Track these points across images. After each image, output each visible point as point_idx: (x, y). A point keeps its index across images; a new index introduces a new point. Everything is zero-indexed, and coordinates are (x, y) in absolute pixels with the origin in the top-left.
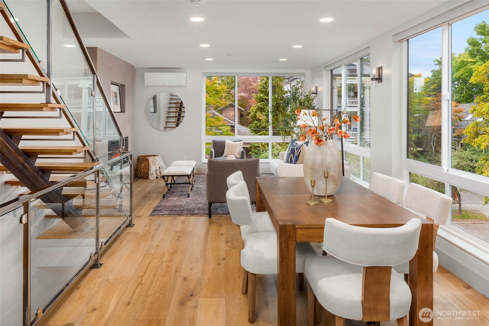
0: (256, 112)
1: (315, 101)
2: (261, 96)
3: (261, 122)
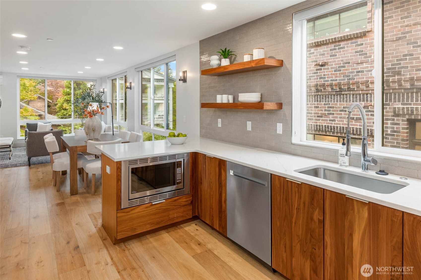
0: (63, 103)
1: (103, 97)
2: (68, 91)
3: (67, 111)
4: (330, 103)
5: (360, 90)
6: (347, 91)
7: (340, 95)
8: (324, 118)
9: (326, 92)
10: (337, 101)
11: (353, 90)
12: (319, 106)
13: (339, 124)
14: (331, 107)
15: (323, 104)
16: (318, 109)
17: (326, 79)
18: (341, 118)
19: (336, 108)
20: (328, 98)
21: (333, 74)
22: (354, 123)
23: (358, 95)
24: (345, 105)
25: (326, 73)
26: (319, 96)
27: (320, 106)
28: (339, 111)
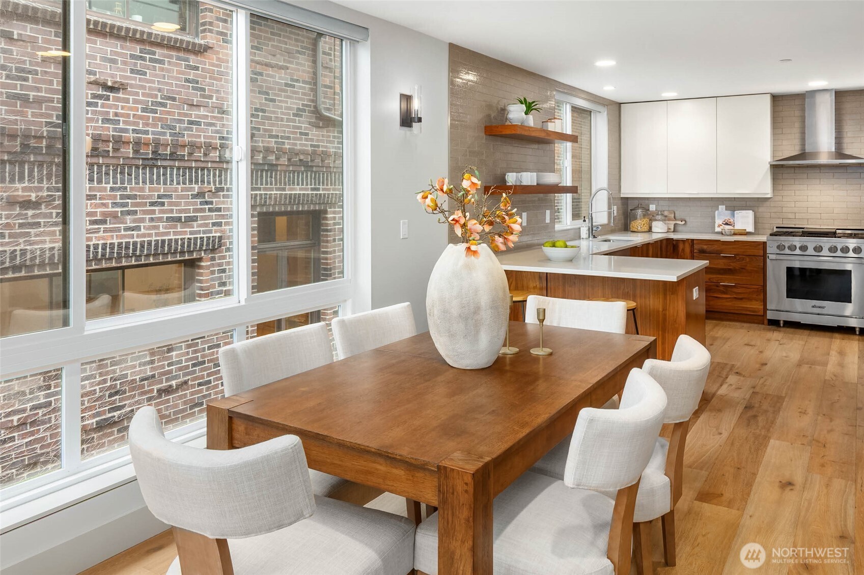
4: (127, 187)
5: (193, 160)
6: (170, 159)
7: (152, 167)
8: (110, 223)
9: (119, 158)
10: (144, 182)
11: (182, 159)
12: (96, 195)
13: (150, 235)
14: (129, 197)
15: (109, 189)
16: (93, 201)
17: (121, 126)
18: (152, 220)
19: (142, 197)
20: (122, 173)
21: (141, 117)
22: (179, 230)
23: (187, 170)
24: (162, 191)
25: (120, 111)
26: (96, 167)
27: (100, 195)
28: (148, 204)
